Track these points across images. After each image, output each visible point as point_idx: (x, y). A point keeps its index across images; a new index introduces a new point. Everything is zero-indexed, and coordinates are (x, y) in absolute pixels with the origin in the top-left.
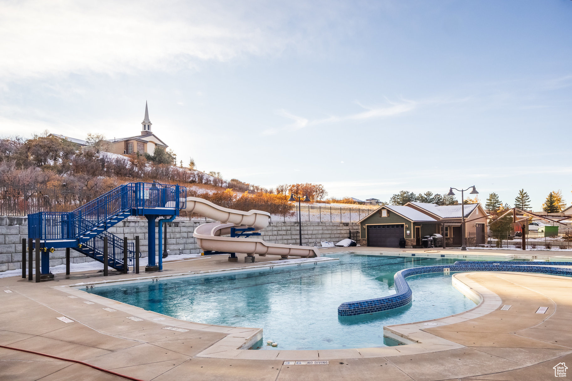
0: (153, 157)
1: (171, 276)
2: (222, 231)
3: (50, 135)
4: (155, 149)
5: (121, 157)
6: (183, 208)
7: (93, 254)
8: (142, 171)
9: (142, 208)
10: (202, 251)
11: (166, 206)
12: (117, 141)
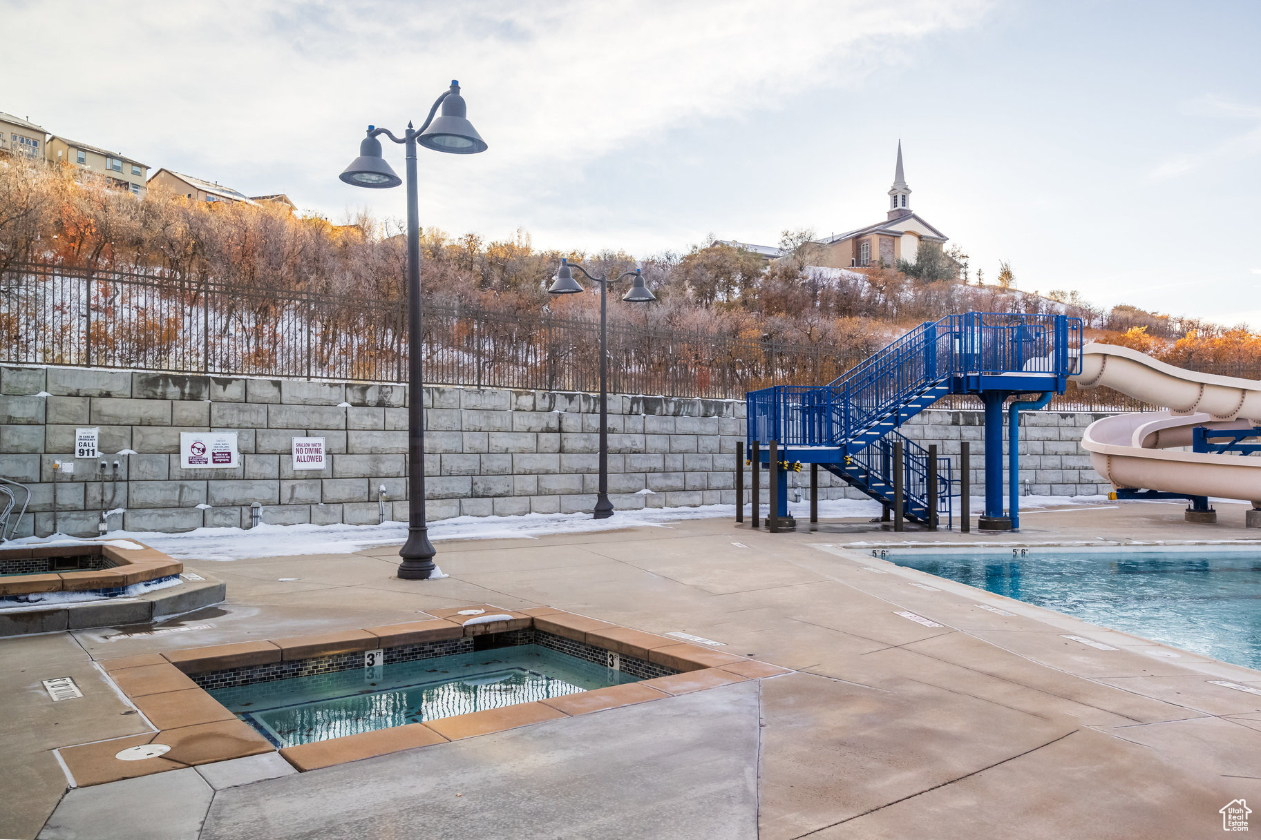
0: (914, 267)
1: (1059, 545)
2: (1162, 437)
3: (716, 243)
4: (919, 249)
5: (845, 272)
6: (1074, 372)
7: (867, 479)
8: (895, 300)
9: (977, 374)
10: (1112, 489)
11: (1024, 369)
12: (838, 240)
